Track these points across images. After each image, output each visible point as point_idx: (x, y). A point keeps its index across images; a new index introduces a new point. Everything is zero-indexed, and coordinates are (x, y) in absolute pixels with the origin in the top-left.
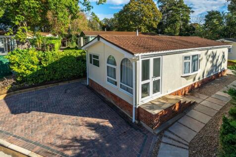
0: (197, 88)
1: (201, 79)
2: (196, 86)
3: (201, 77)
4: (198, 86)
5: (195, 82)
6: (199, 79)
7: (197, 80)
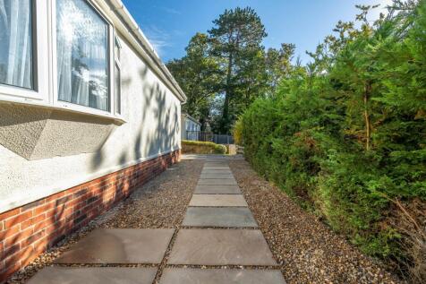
0: (113, 204)
1: (131, 162)
2: (109, 195)
3: (131, 154)
4: (119, 190)
5: (101, 172)
6: (123, 160)
7: (110, 165)
